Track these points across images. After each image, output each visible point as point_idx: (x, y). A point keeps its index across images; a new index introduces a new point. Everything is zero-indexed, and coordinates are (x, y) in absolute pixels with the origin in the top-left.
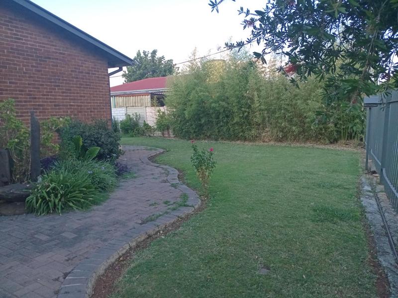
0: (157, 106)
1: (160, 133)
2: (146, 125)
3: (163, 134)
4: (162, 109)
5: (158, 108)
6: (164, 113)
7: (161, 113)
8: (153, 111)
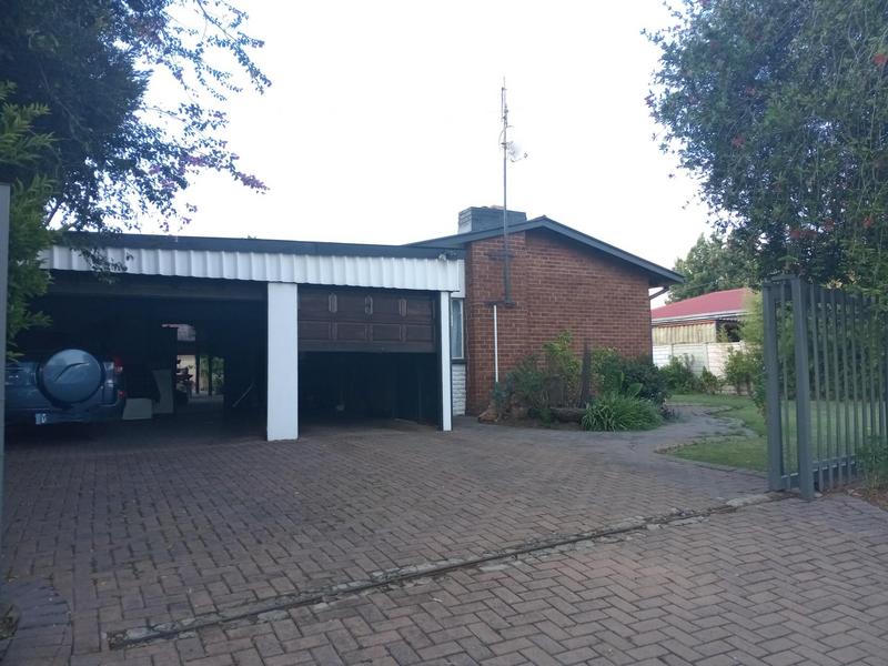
0: (726, 341)
1: (732, 388)
2: (707, 374)
3: (739, 390)
4: (736, 346)
5: (728, 345)
6: (739, 353)
7: (735, 354)
8: (718, 350)
